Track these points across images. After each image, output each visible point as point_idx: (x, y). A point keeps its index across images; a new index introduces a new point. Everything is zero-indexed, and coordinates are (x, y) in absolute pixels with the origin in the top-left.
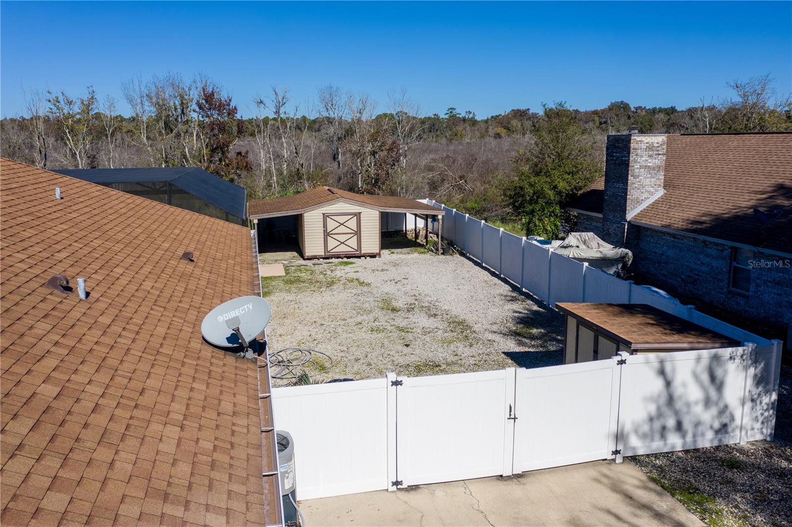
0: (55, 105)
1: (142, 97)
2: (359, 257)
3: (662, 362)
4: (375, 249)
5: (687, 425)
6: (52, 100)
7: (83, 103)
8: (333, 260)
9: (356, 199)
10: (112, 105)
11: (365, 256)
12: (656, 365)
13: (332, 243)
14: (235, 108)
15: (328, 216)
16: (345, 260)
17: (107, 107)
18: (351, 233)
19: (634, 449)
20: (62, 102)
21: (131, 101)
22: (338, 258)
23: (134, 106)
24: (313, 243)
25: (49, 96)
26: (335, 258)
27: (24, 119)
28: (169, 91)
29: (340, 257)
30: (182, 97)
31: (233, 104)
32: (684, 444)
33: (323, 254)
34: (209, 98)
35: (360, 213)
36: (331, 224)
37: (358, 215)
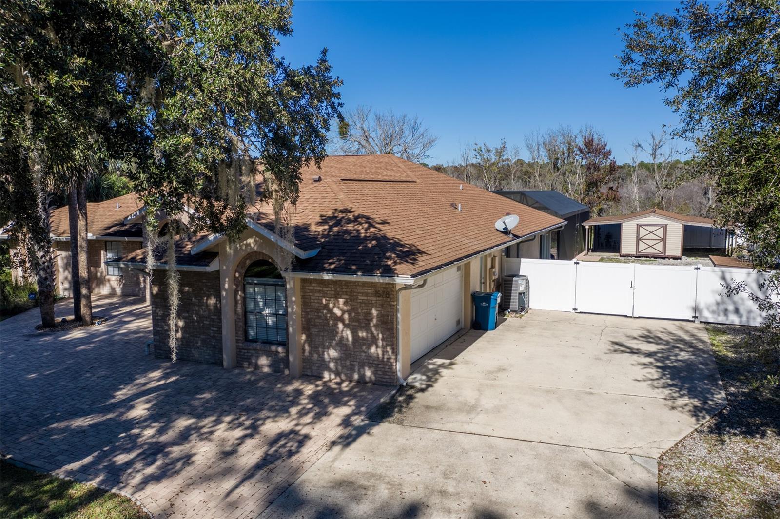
0: (479, 153)
1: (538, 145)
2: (664, 258)
3: (723, 272)
4: (678, 252)
5: (742, 310)
6: (477, 150)
7: (497, 151)
8: (643, 258)
9: (664, 214)
10: (517, 153)
11: (669, 258)
12: (720, 274)
13: (642, 246)
14: (610, 151)
15: (641, 226)
16: (652, 259)
17: (513, 153)
18: (658, 240)
19: (706, 318)
20: (483, 151)
21: (529, 147)
22: (647, 257)
23: (532, 152)
24: (628, 245)
25: (476, 147)
26: (645, 257)
27: (461, 166)
28: (560, 139)
29: (648, 257)
30: (570, 144)
31: (607, 148)
32: (741, 321)
33: (635, 253)
34: (589, 143)
35: (666, 225)
36: (643, 232)
37: (665, 227)
